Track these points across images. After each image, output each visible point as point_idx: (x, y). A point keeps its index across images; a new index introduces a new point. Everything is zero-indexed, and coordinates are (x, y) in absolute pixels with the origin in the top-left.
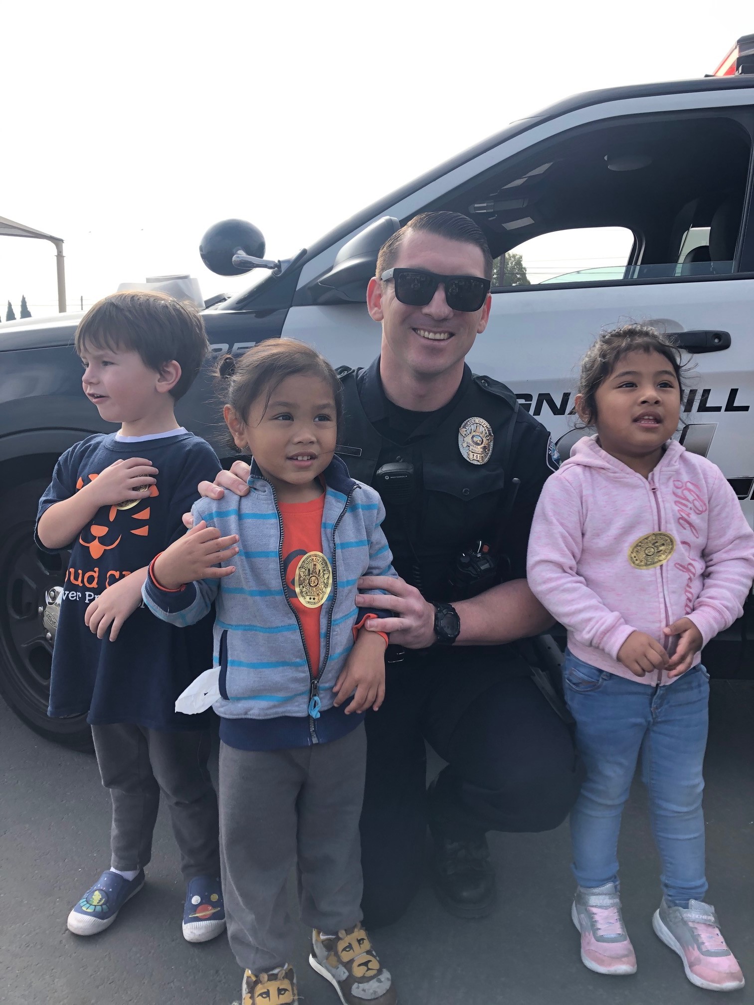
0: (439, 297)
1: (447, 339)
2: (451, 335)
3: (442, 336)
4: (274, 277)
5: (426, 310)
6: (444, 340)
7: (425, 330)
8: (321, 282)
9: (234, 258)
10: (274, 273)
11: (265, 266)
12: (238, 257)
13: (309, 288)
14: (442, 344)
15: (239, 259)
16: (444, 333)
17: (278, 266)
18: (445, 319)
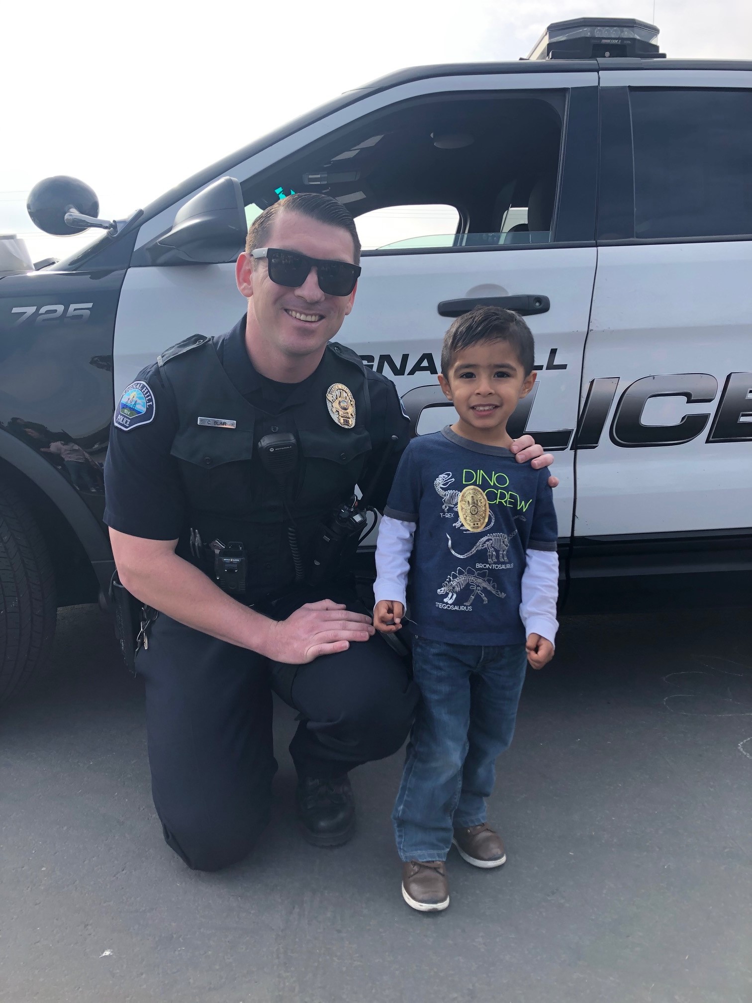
0: (312, 279)
1: (318, 321)
2: (322, 317)
3: (313, 318)
4: (110, 237)
5: (299, 292)
6: (315, 322)
7: (296, 312)
8: (159, 242)
9: (66, 216)
10: (109, 233)
11: (100, 225)
12: (71, 215)
13: (149, 249)
14: (314, 325)
15: (71, 217)
16: (315, 315)
17: (113, 226)
18: (317, 303)
